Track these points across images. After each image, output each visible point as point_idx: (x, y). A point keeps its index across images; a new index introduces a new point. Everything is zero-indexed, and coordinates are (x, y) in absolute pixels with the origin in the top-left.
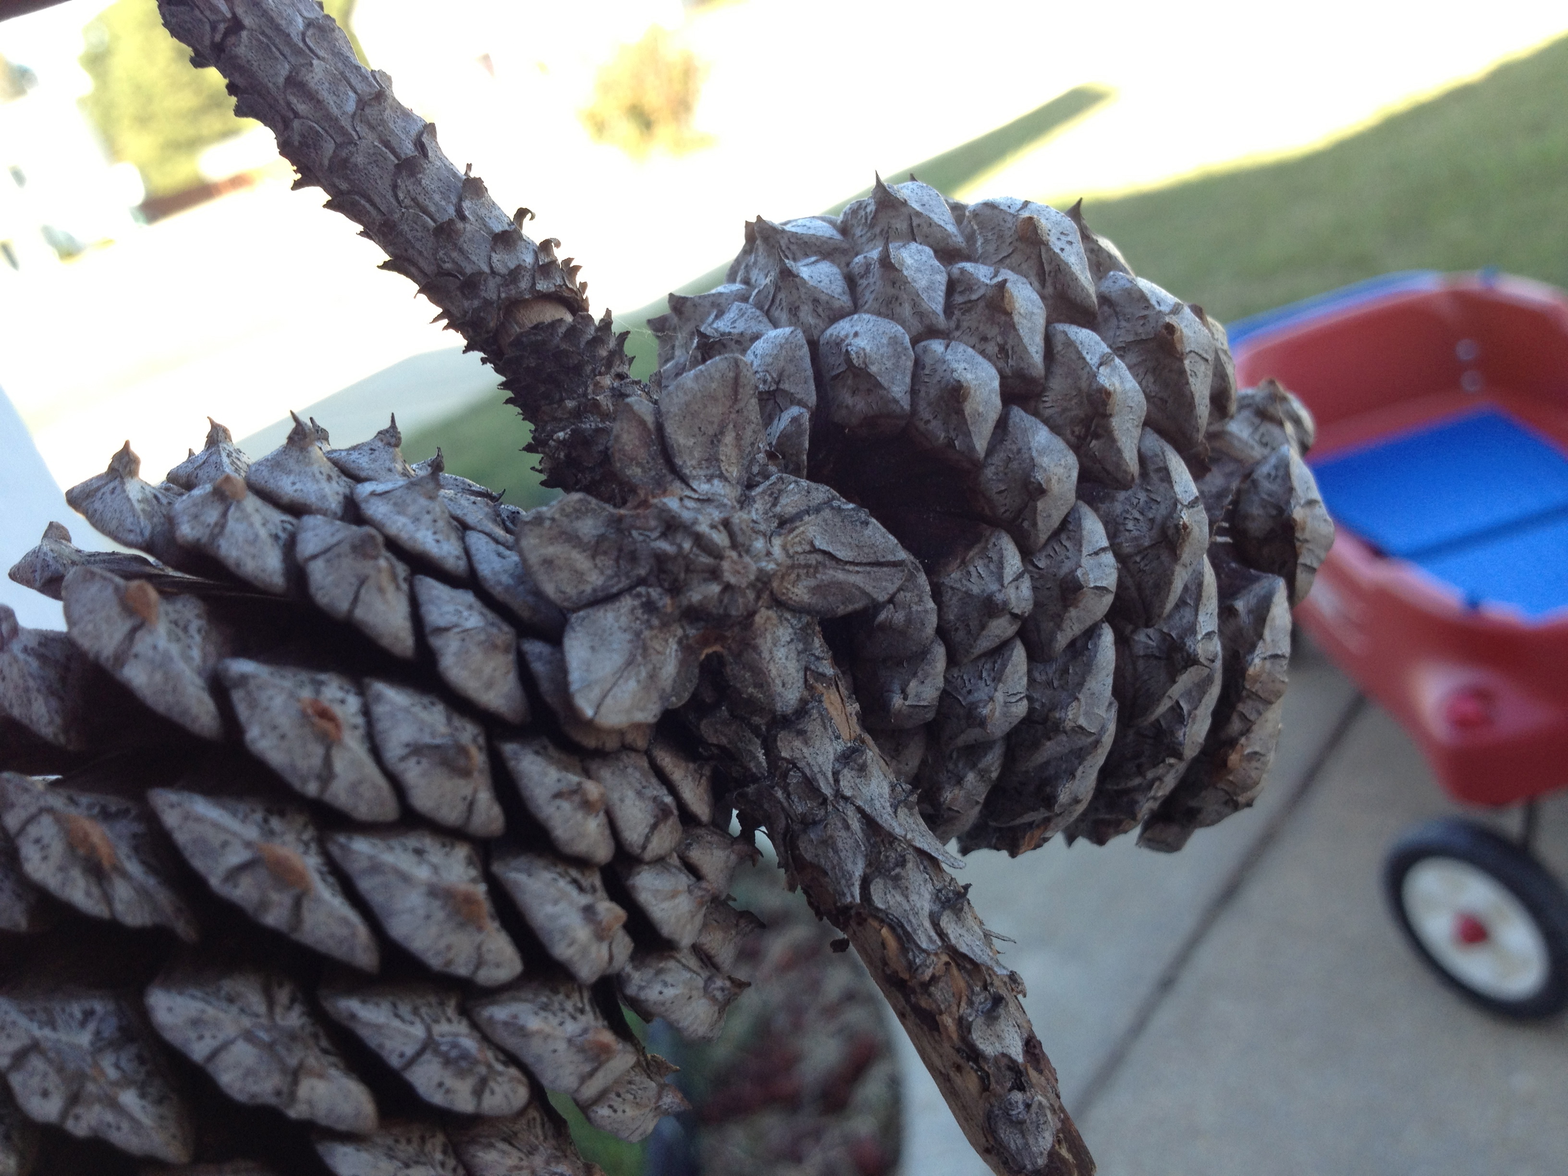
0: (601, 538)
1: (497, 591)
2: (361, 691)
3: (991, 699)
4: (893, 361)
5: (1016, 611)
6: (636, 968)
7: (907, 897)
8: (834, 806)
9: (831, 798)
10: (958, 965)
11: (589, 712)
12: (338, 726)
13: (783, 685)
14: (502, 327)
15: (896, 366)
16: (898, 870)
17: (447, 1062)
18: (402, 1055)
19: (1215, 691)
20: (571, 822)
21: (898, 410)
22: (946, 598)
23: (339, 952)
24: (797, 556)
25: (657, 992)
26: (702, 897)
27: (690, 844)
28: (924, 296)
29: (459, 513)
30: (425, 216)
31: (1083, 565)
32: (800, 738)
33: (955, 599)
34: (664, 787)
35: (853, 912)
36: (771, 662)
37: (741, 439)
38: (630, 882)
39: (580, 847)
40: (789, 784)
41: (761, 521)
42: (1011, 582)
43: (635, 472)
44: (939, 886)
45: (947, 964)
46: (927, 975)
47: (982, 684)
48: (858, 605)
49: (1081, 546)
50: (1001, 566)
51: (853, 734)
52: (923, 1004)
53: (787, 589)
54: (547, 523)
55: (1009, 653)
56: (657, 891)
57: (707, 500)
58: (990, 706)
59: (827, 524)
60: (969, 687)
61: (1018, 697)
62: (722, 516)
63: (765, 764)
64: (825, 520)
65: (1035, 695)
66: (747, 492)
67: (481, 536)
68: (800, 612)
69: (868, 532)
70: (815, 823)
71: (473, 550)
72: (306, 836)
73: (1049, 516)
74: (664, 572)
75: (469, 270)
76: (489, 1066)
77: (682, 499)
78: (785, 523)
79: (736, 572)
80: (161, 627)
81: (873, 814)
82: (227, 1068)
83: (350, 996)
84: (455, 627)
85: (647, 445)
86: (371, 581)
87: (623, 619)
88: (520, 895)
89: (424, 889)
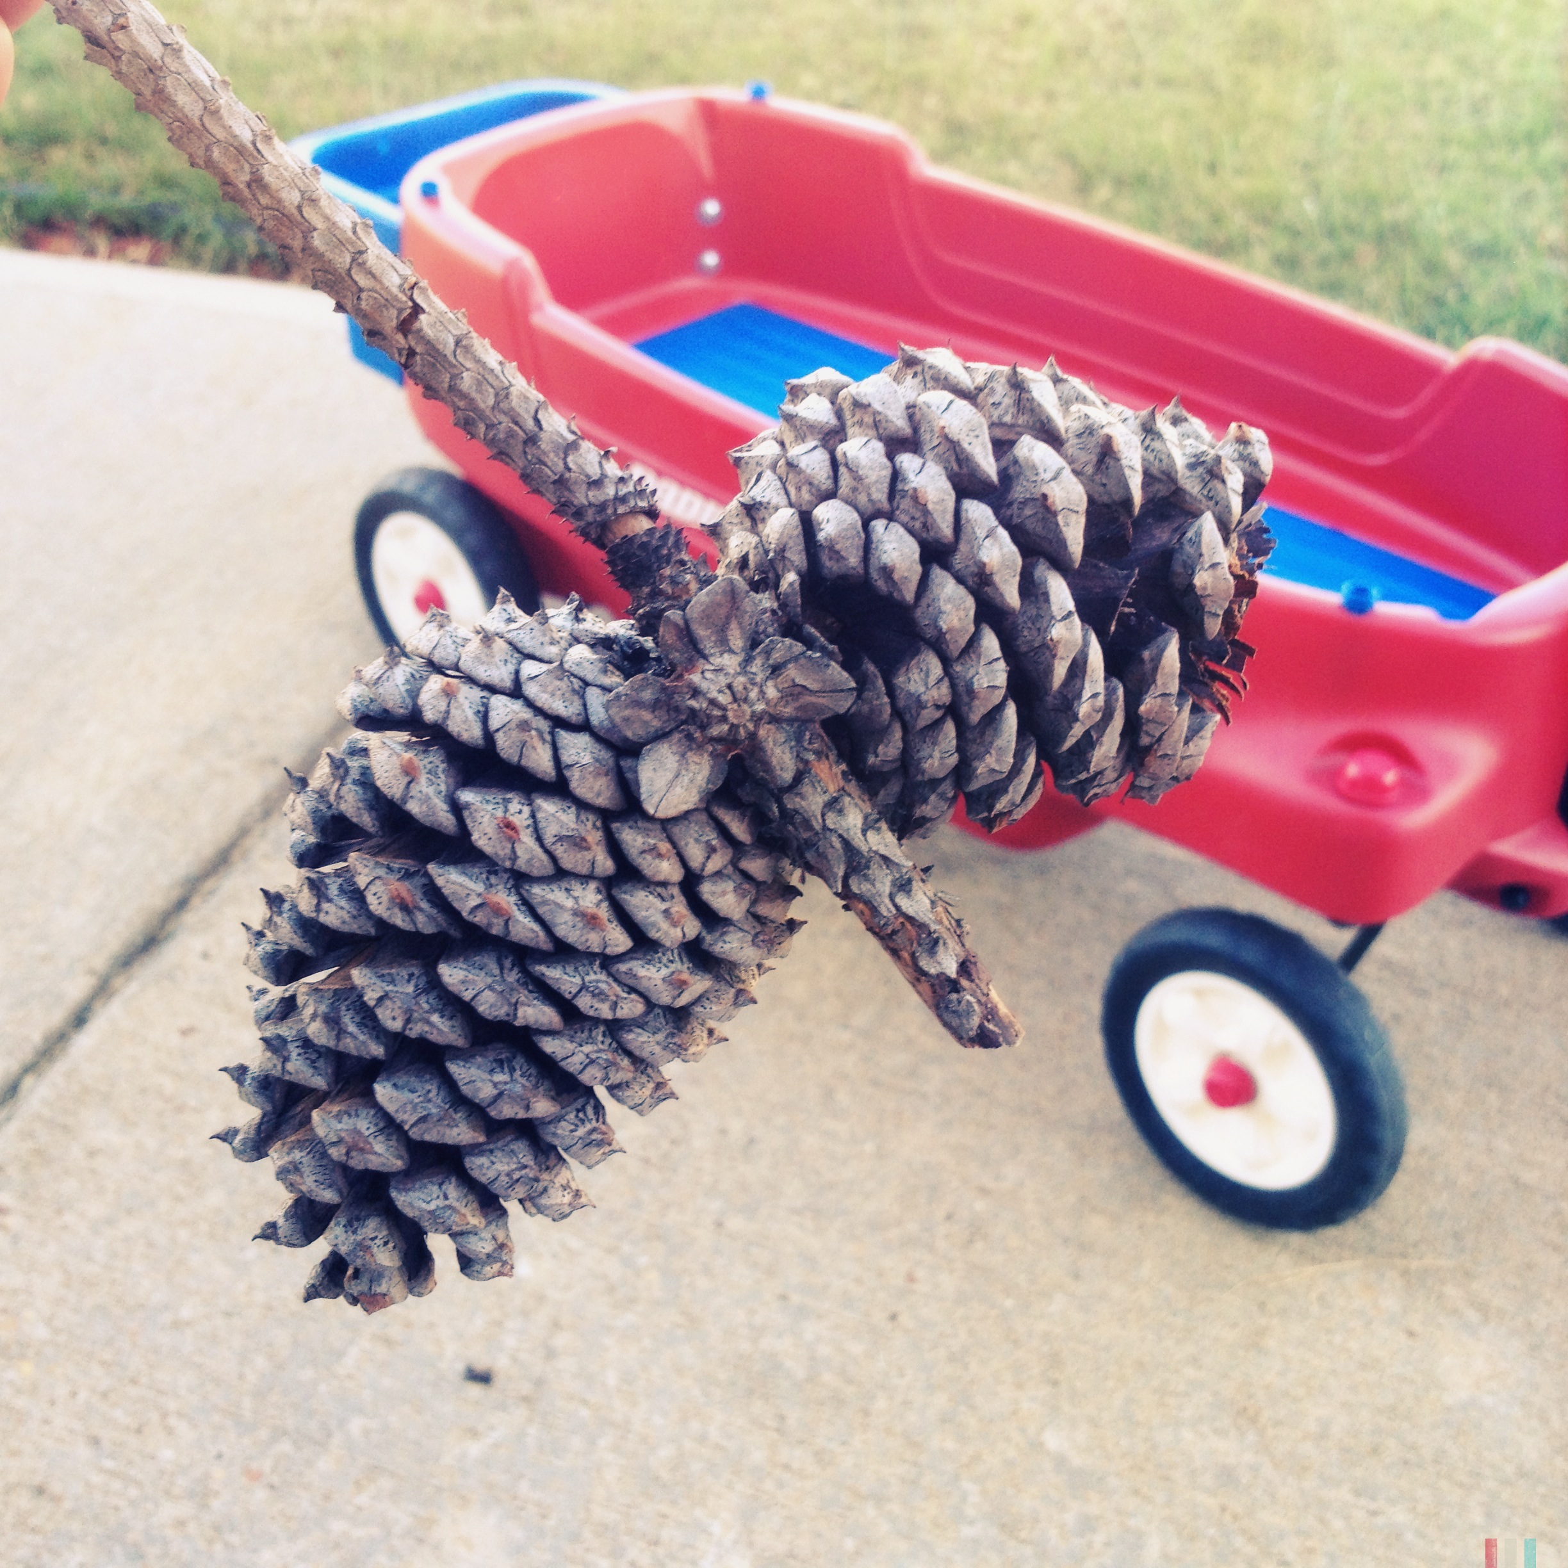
0: (657, 701)
2: (530, 804)
3: (931, 756)
4: (851, 541)
5: (939, 703)
6: (709, 932)
7: (874, 885)
8: (824, 834)
9: (821, 830)
10: (910, 923)
11: (651, 811)
12: (517, 832)
13: (782, 769)
15: (853, 544)
16: (867, 869)
17: (594, 995)
18: (570, 993)
20: (653, 865)
21: (855, 573)
22: (894, 695)
23: (532, 944)
24: (784, 691)
25: (721, 946)
27: (740, 859)
28: (875, 488)
30: (545, 468)
31: (980, 672)
32: (799, 796)
33: (900, 695)
34: (716, 831)
36: (773, 756)
37: (742, 623)
38: (698, 889)
39: (662, 876)
40: (794, 822)
41: (759, 672)
42: (934, 685)
43: (675, 656)
45: (902, 923)
46: (890, 930)
47: (925, 746)
49: (979, 660)
50: (927, 676)
51: (837, 788)
52: (892, 945)
53: (780, 710)
54: (623, 698)
55: (942, 726)
56: (715, 892)
57: (719, 670)
58: (930, 761)
59: (803, 668)
60: (916, 747)
61: (950, 753)
62: (727, 681)
63: (777, 814)
64: (801, 665)
65: (963, 750)
66: (749, 656)
67: (595, 688)
68: (791, 722)
69: (829, 671)
70: (813, 844)
71: (588, 705)
72: (507, 885)
73: (956, 643)
74: (696, 718)
75: (576, 502)
76: (617, 996)
77: (702, 673)
78: (776, 670)
79: (736, 717)
80: (423, 779)
81: (849, 838)
82: (482, 1004)
83: (540, 964)
84: (577, 763)
85: (680, 639)
86: (528, 744)
87: (674, 747)
88: (627, 907)
89: (571, 912)
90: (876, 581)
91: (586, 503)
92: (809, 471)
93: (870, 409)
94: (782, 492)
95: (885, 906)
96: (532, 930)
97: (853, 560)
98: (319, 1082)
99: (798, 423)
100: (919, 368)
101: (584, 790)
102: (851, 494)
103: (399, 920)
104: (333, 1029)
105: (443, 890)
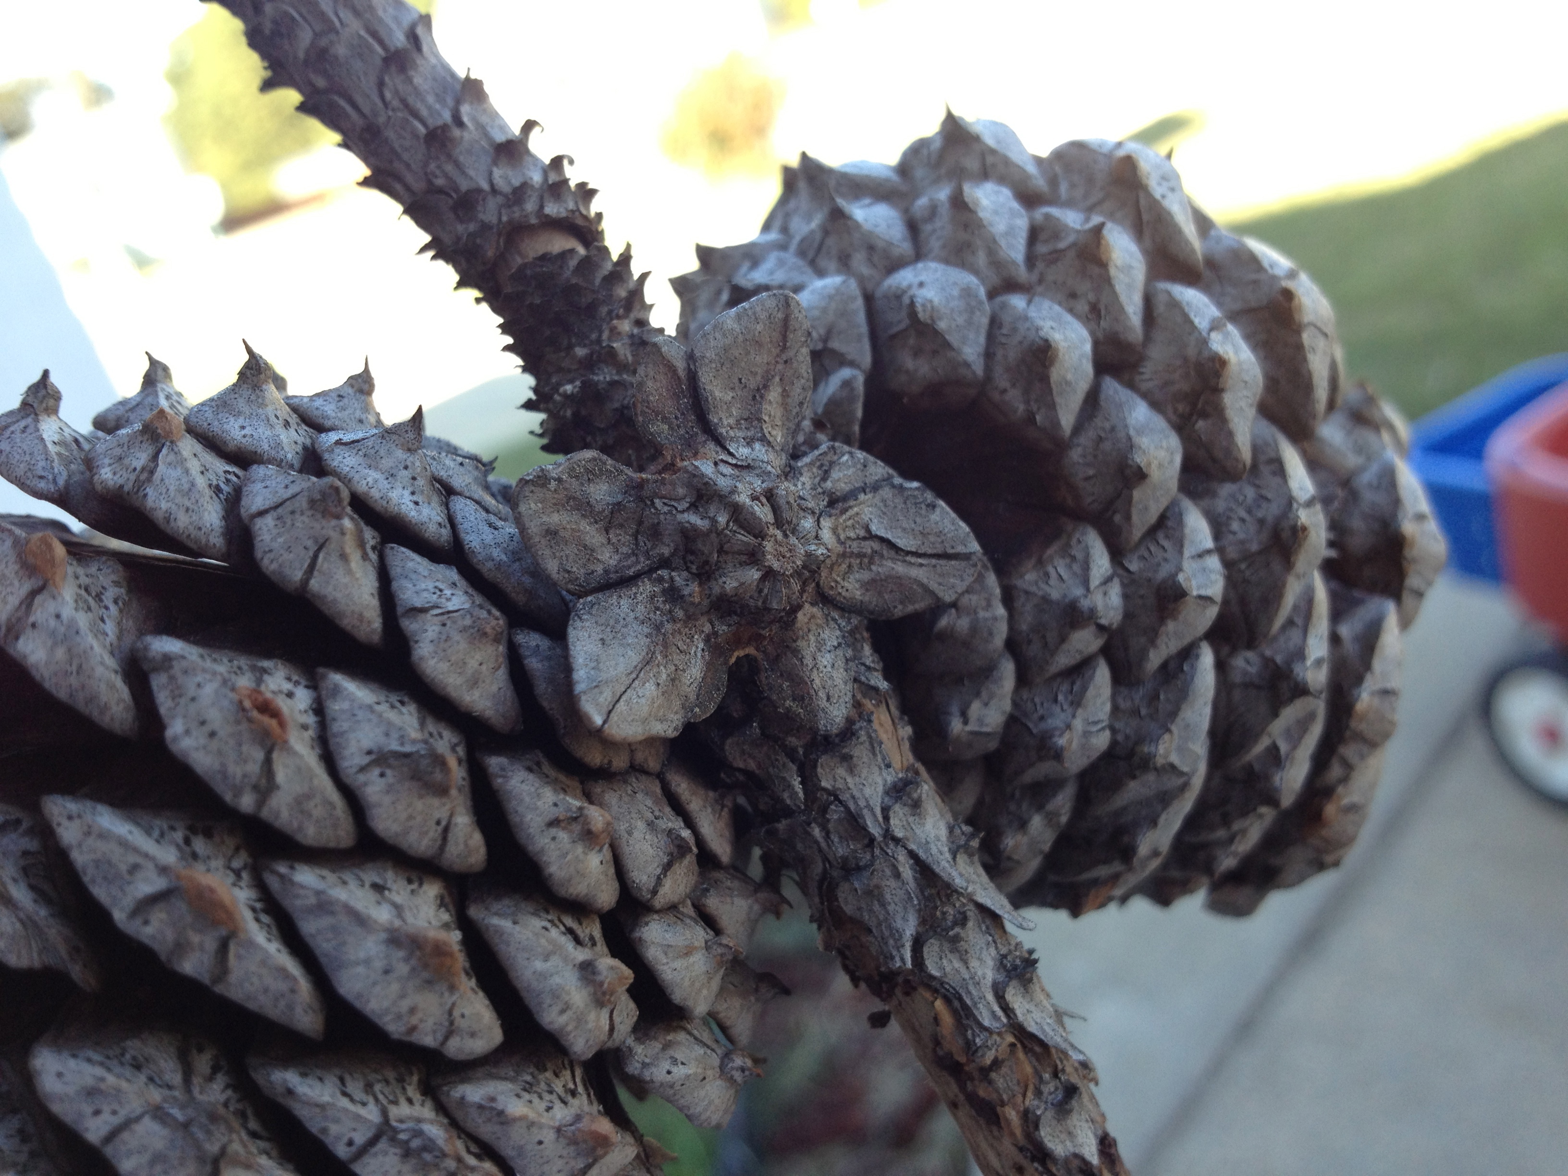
0: (618, 507)
1: (487, 568)
2: (314, 685)
3: (1068, 727)
4: (965, 316)
5: (1104, 621)
6: (640, 1041)
7: (966, 963)
8: (882, 849)
9: (880, 839)
10: (1024, 1047)
11: (598, 720)
12: (282, 724)
13: (828, 699)
14: (502, 257)
15: (969, 322)
16: (957, 930)
17: (405, 1155)
19: (1317, 730)
20: (569, 857)
21: (970, 376)
22: (1018, 604)
24: (849, 543)
25: (665, 1072)
26: (722, 955)
27: (707, 890)
29: (443, 474)
30: (415, 121)
31: (1185, 568)
32: (845, 764)
33: (1028, 605)
34: (680, 819)
35: (900, 979)
36: (815, 670)
37: (788, 396)
38: (637, 934)
39: (579, 889)
40: (828, 820)
41: (809, 497)
42: (1097, 587)
43: (659, 430)
44: (1004, 951)
45: (1012, 1045)
46: (988, 1058)
47: (1057, 709)
48: (920, 606)
49: (1182, 546)
50: (1086, 567)
51: (905, 764)
52: (981, 1092)
53: (836, 582)
55: (1091, 672)
56: (669, 946)
57: (745, 467)
58: (1067, 735)
59: (886, 506)
61: (1100, 726)
62: (764, 486)
63: (801, 795)
64: (884, 501)
65: (1118, 725)
66: (792, 462)
67: (468, 502)
68: (850, 612)
69: (935, 516)
70: (859, 869)
71: (459, 518)
73: (1146, 508)
74: (692, 553)
75: (464, 185)
76: (459, 1160)
77: (716, 463)
78: (837, 500)
79: (780, 556)
81: (929, 860)
84: (434, 607)
85: (676, 396)
86: (332, 546)
87: (641, 608)
88: (503, 947)
89: (384, 936)
91: (484, 187)
92: (868, 230)
95: (988, 1007)
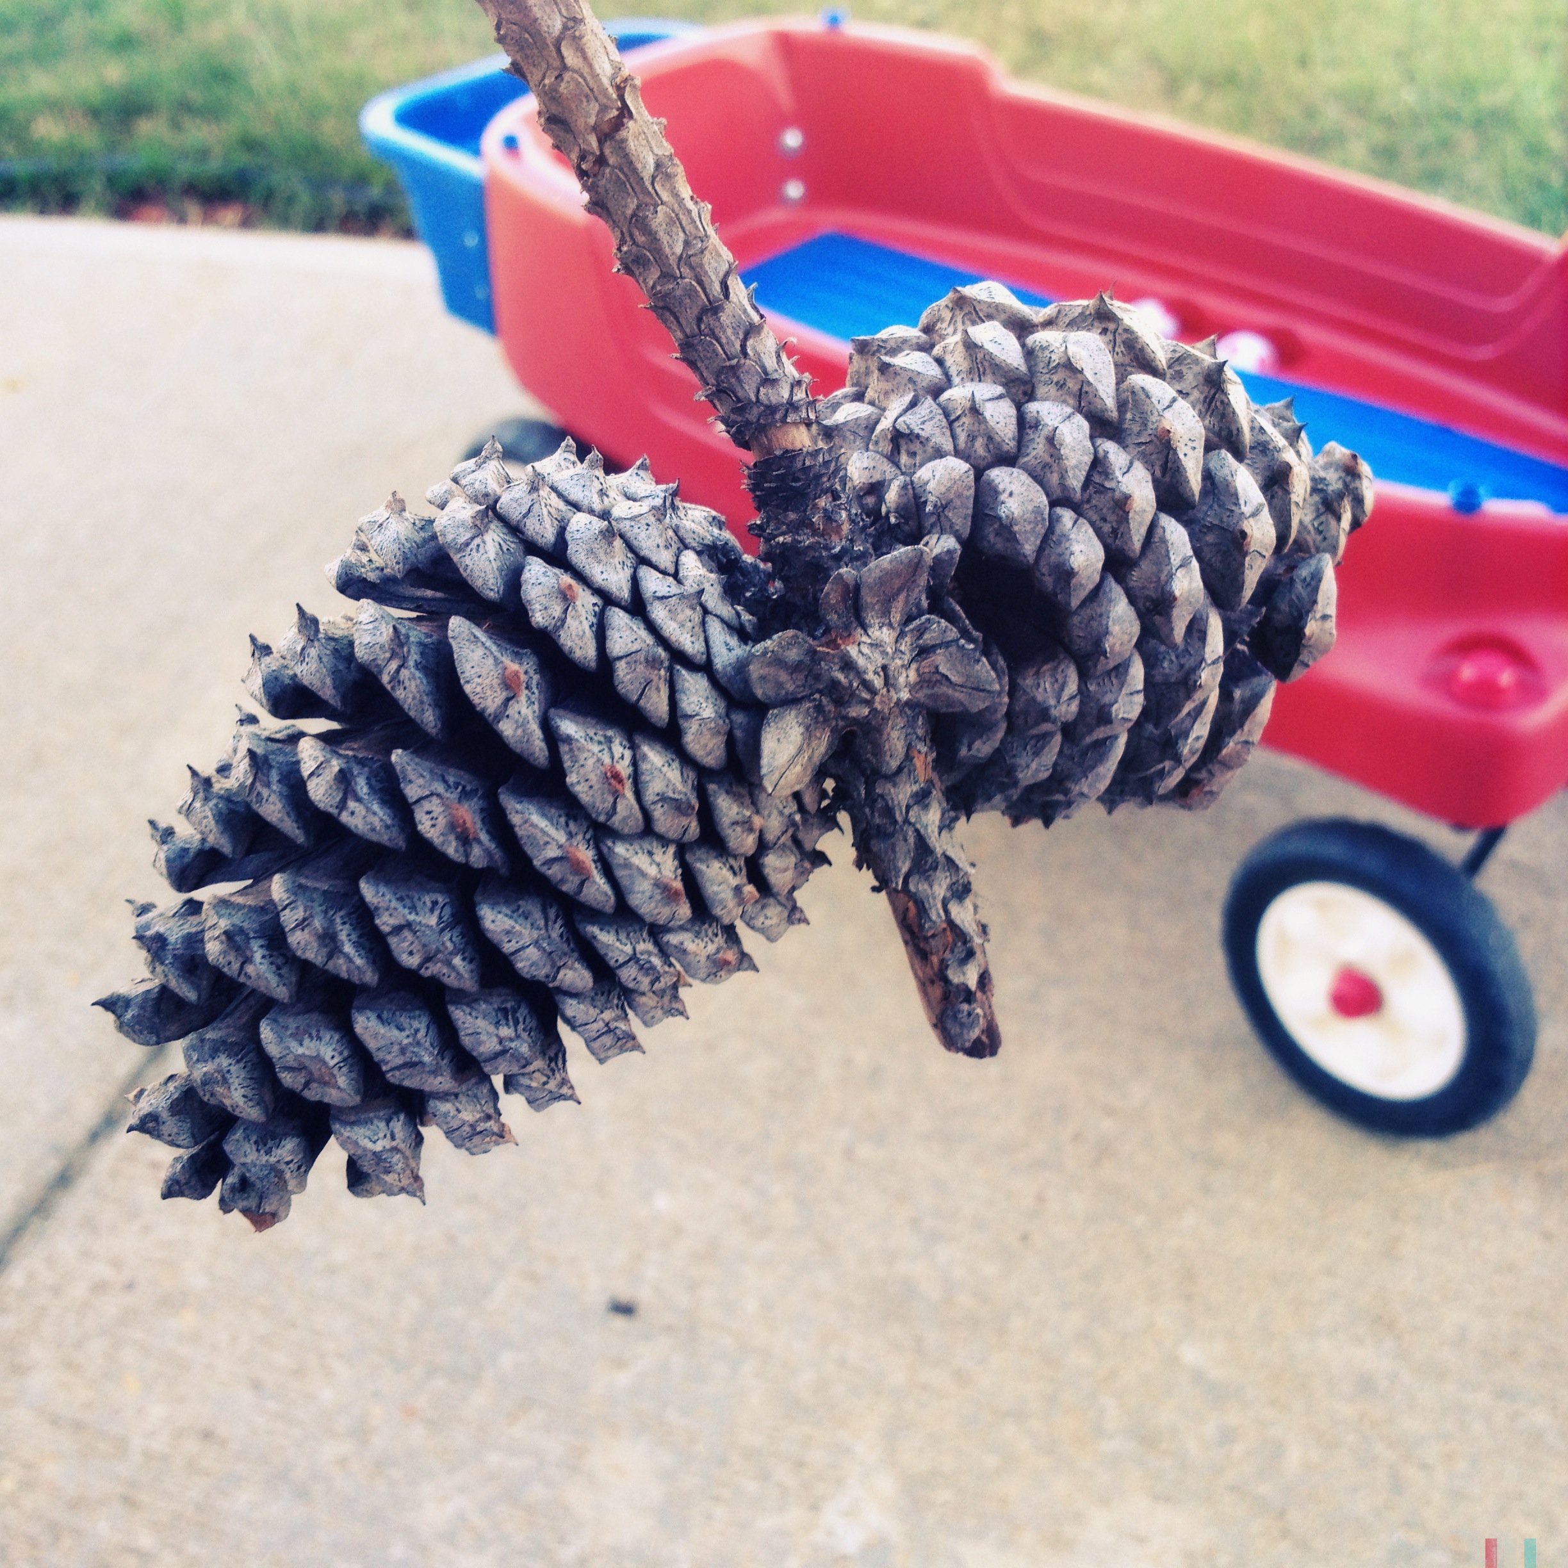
0: (800, 662)
1: (723, 681)
2: (633, 747)
3: (1028, 766)
4: (1032, 526)
5: (1063, 718)
7: (931, 886)
8: (900, 826)
9: (900, 821)
10: (951, 930)
11: (770, 790)
12: (620, 783)
13: (891, 756)
15: (1033, 530)
17: (642, 968)
18: (617, 961)
20: (739, 837)
21: (1025, 561)
22: (1017, 697)
23: (596, 905)
24: (924, 675)
28: (1070, 474)
29: (703, 598)
30: (717, 345)
31: (1119, 700)
32: (892, 784)
33: (1024, 698)
36: (887, 741)
37: (910, 597)
38: (761, 861)
39: (741, 850)
40: (875, 806)
41: (907, 652)
42: (1065, 701)
43: (833, 618)
44: (955, 882)
45: (945, 929)
46: (930, 933)
47: (1024, 753)
48: (956, 710)
49: (1122, 686)
50: (1062, 689)
51: (927, 777)
52: (922, 945)
54: (770, 654)
55: (1050, 740)
57: (874, 645)
58: (1025, 771)
59: (951, 657)
60: (1014, 752)
61: (1047, 765)
62: (883, 661)
63: (863, 796)
64: (950, 654)
65: (1059, 765)
66: (903, 631)
67: (715, 618)
68: (915, 707)
69: (978, 667)
70: (887, 834)
71: (711, 642)
72: (588, 836)
74: (836, 692)
75: (743, 397)
77: (859, 644)
78: (923, 652)
79: (882, 702)
80: (523, 698)
81: (925, 835)
82: (522, 960)
83: (593, 924)
84: (696, 715)
85: (844, 600)
86: (652, 683)
87: (801, 717)
88: (699, 879)
89: (652, 881)
90: (1044, 575)
91: (754, 399)
92: (992, 423)
93: (1079, 376)
94: (948, 433)
95: (937, 909)
96: (606, 894)
97: (1029, 548)
98: (281, 992)
99: (980, 356)
100: (1111, 326)
101: (697, 747)
102: (1039, 469)
103: (452, 849)
104: (326, 946)
105: (517, 829)
